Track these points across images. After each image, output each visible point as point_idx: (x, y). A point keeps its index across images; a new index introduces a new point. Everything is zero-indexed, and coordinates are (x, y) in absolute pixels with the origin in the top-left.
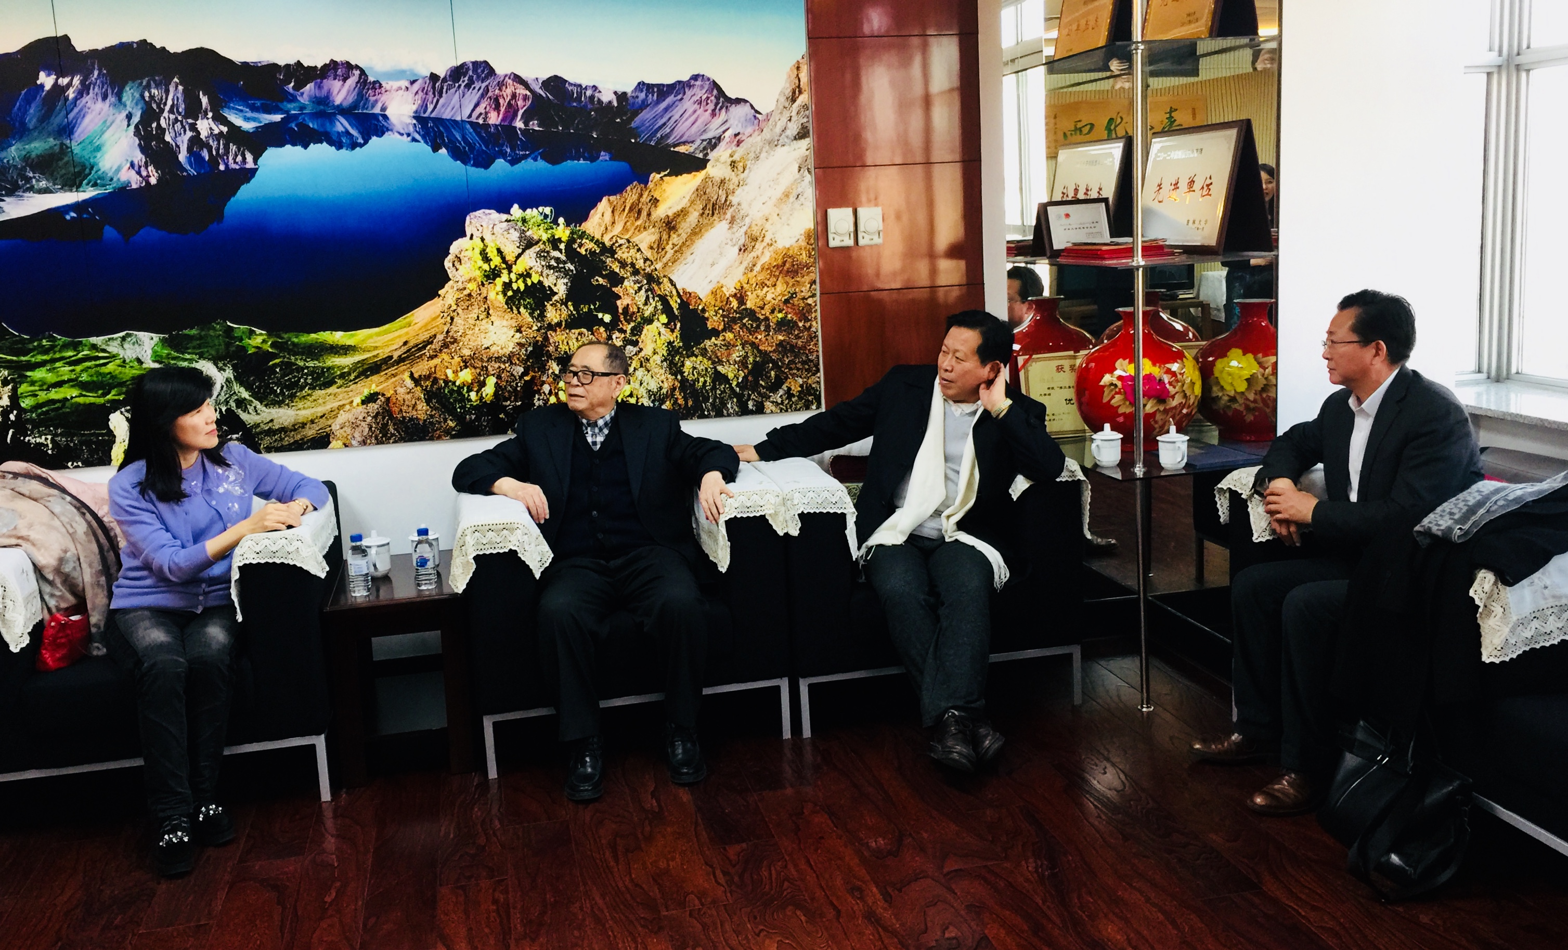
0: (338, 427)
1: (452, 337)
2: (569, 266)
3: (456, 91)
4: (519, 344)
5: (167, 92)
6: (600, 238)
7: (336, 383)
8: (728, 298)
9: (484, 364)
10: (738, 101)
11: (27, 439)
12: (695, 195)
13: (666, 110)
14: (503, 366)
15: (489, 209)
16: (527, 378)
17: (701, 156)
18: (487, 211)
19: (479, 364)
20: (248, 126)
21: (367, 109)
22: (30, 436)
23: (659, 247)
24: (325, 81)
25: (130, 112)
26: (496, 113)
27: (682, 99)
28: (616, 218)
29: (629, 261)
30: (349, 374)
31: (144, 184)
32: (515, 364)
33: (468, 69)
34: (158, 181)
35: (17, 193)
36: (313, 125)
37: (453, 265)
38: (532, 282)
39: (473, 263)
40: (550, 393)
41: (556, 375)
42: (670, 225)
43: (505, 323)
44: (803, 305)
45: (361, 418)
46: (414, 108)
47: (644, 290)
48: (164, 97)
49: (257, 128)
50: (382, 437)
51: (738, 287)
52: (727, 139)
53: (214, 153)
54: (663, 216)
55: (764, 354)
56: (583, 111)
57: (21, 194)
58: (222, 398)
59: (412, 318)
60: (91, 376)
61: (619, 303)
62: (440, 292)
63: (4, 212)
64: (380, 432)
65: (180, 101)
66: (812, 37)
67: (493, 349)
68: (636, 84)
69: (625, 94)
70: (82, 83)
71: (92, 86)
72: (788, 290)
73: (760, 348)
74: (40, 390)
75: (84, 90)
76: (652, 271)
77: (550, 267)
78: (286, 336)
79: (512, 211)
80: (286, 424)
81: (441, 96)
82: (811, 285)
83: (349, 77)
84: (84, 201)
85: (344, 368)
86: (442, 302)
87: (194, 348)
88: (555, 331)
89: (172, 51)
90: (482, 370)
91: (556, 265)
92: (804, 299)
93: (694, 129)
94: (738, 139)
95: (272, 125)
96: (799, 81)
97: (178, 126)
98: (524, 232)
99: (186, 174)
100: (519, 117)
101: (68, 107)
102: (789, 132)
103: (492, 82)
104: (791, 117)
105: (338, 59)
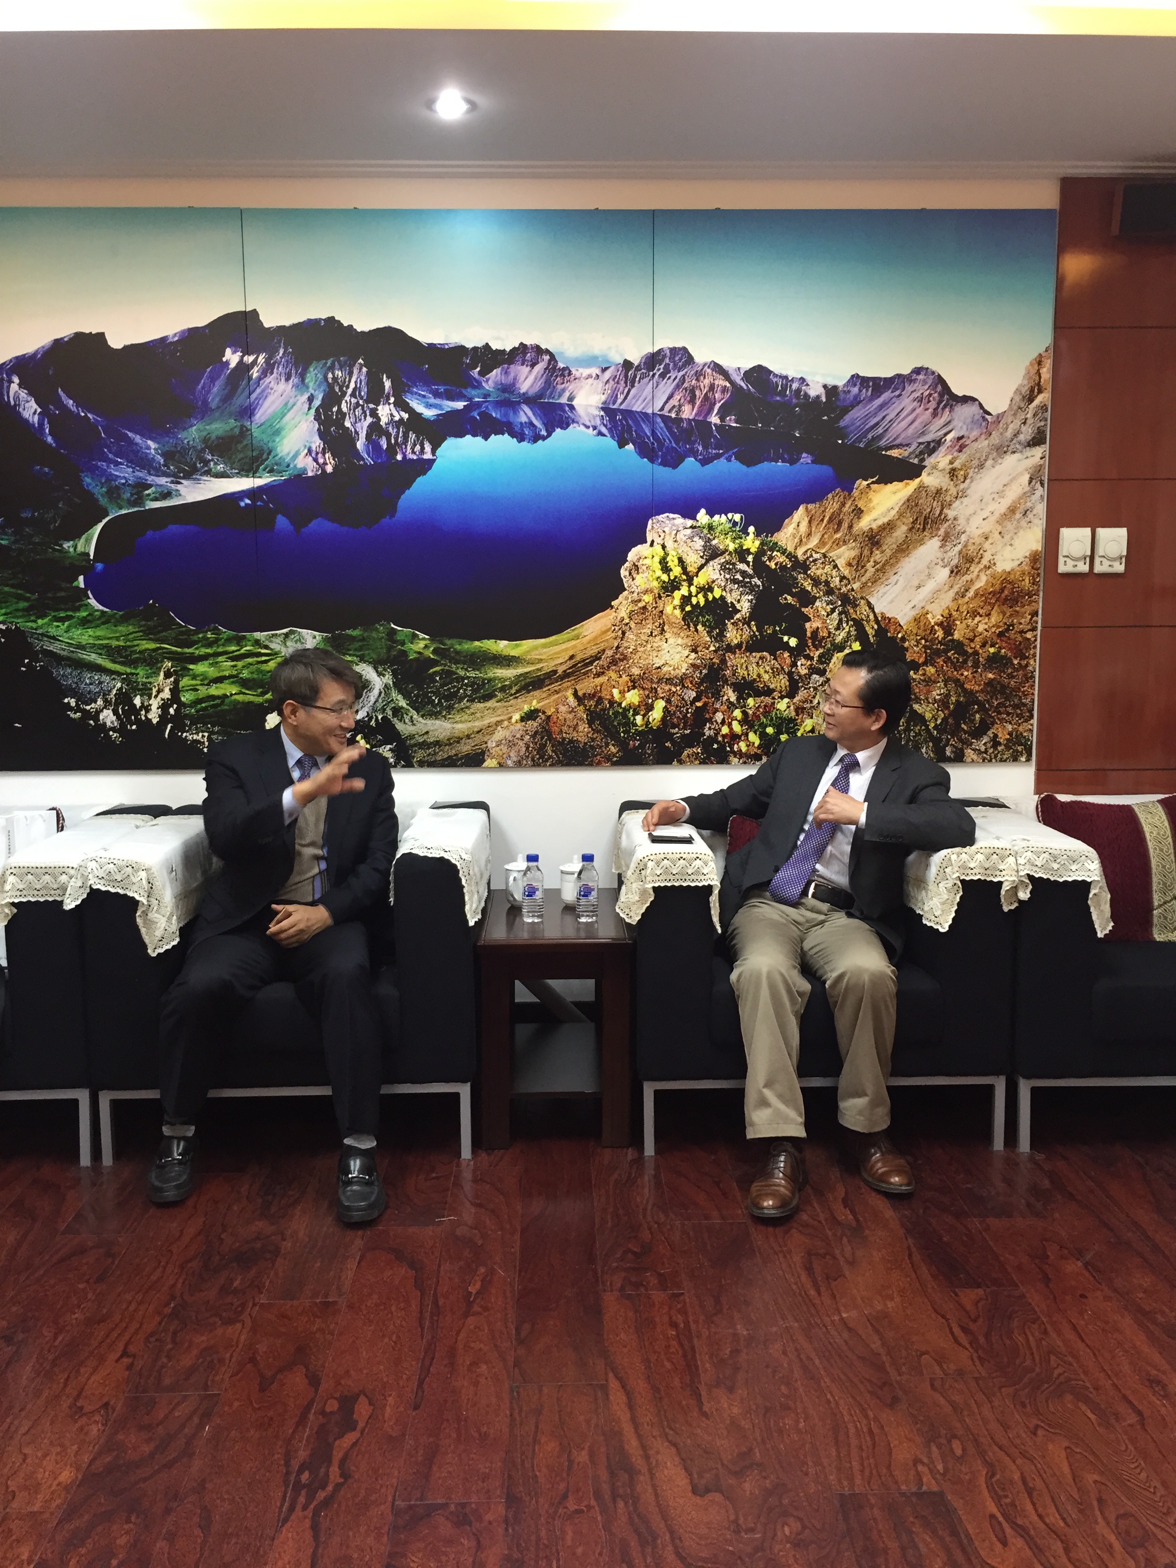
0: (494, 745)
1: (622, 654)
2: (756, 581)
3: (650, 381)
4: (693, 665)
5: (351, 374)
6: (793, 551)
7: (496, 696)
8: (933, 626)
9: (654, 686)
10: (967, 399)
11: (185, 734)
12: (905, 506)
13: (881, 407)
14: (674, 689)
15: (674, 513)
16: (699, 704)
17: (916, 461)
18: (672, 516)
19: (648, 685)
20: (429, 413)
21: (553, 398)
22: (187, 732)
23: (858, 564)
24: (512, 366)
25: (312, 395)
26: (690, 407)
27: (900, 395)
28: (813, 529)
29: (823, 578)
30: (510, 687)
31: (320, 472)
32: (687, 687)
33: (665, 356)
34: (334, 469)
35: (194, 476)
37: (630, 574)
38: (714, 597)
39: (651, 573)
40: (723, 722)
41: (731, 703)
42: (873, 539)
43: (680, 641)
44: (1020, 639)
45: (518, 736)
46: (603, 398)
47: (837, 612)
48: (347, 379)
49: (438, 415)
50: (538, 759)
51: (946, 614)
52: (948, 443)
53: (393, 441)
54: (866, 529)
55: (970, 694)
56: (787, 406)
57: (198, 477)
58: (379, 705)
59: (581, 630)
60: (252, 673)
61: (808, 625)
62: (613, 603)
63: (180, 495)
64: (538, 753)
65: (363, 384)
66: (1059, 328)
67: (665, 669)
68: (849, 377)
69: (835, 388)
70: (267, 361)
71: (276, 365)
72: (1004, 620)
73: (967, 686)
74: (201, 685)
75: (268, 369)
76: (848, 591)
77: (734, 581)
78: (448, 642)
79: (699, 516)
80: (441, 737)
81: (633, 386)
82: (1032, 617)
83: (538, 363)
85: (505, 680)
86: (614, 614)
87: (356, 650)
88: (734, 653)
89: (359, 330)
90: (651, 692)
91: (741, 579)
92: (1022, 632)
93: (911, 430)
94: (960, 444)
95: (454, 412)
96: (1040, 377)
97: (358, 412)
98: (709, 540)
99: (362, 463)
100: (715, 411)
101: (252, 386)
102: (1022, 437)
103: (689, 371)
104: (1026, 419)
105: (528, 342)
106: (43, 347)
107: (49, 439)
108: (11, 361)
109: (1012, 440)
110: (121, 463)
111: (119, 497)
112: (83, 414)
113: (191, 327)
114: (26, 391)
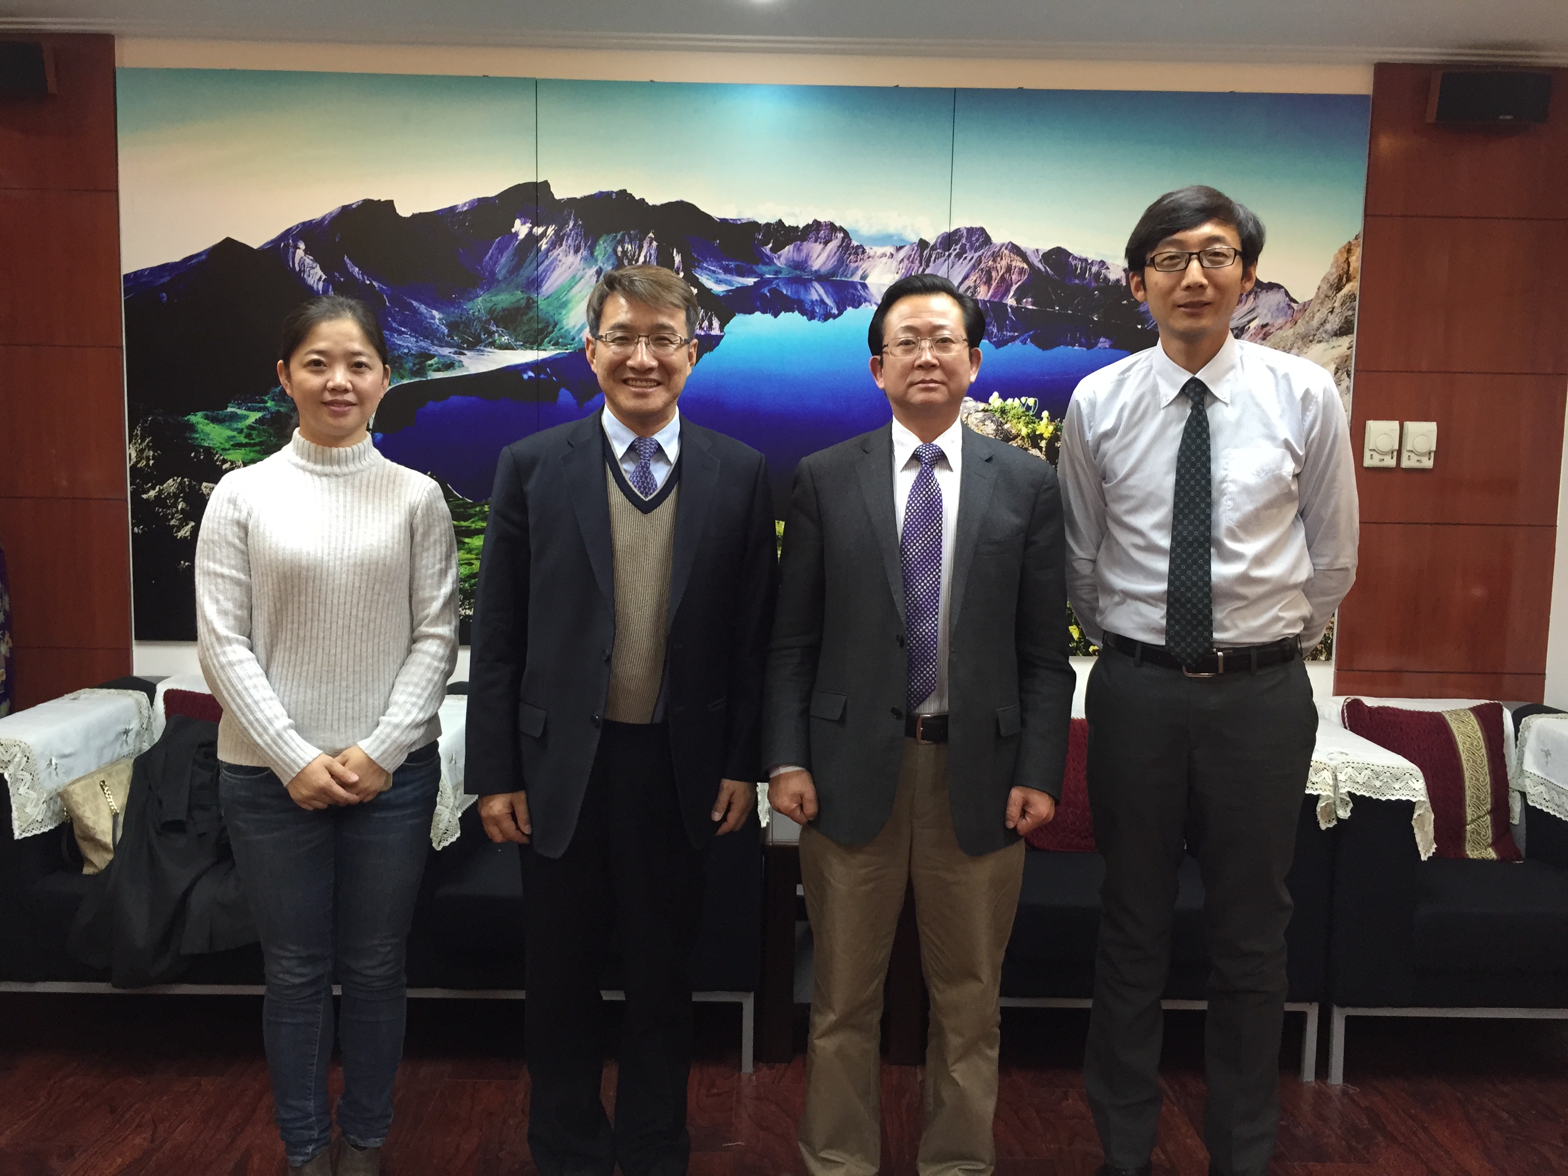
3: (945, 260)
5: (641, 248)
10: (1272, 287)
20: (719, 289)
21: (846, 276)
24: (805, 243)
26: (986, 288)
33: (961, 236)
35: (478, 348)
36: (787, 291)
48: (637, 253)
49: (728, 291)
56: (1086, 290)
57: (482, 348)
63: (463, 366)
65: (652, 258)
66: (1370, 214)
70: (557, 233)
71: (566, 237)
75: (557, 241)
79: (991, 400)
83: (831, 240)
84: (543, 361)
89: (651, 204)
94: (1264, 332)
95: (744, 289)
96: (1349, 266)
98: (1001, 424)
100: (1012, 293)
101: (540, 258)
102: (1328, 327)
103: (986, 252)
104: (1333, 308)
105: (822, 219)
106: (331, 214)
108: (297, 226)
109: (1318, 329)
110: (404, 333)
111: (401, 366)
112: (368, 282)
113: (481, 197)
114: (311, 257)
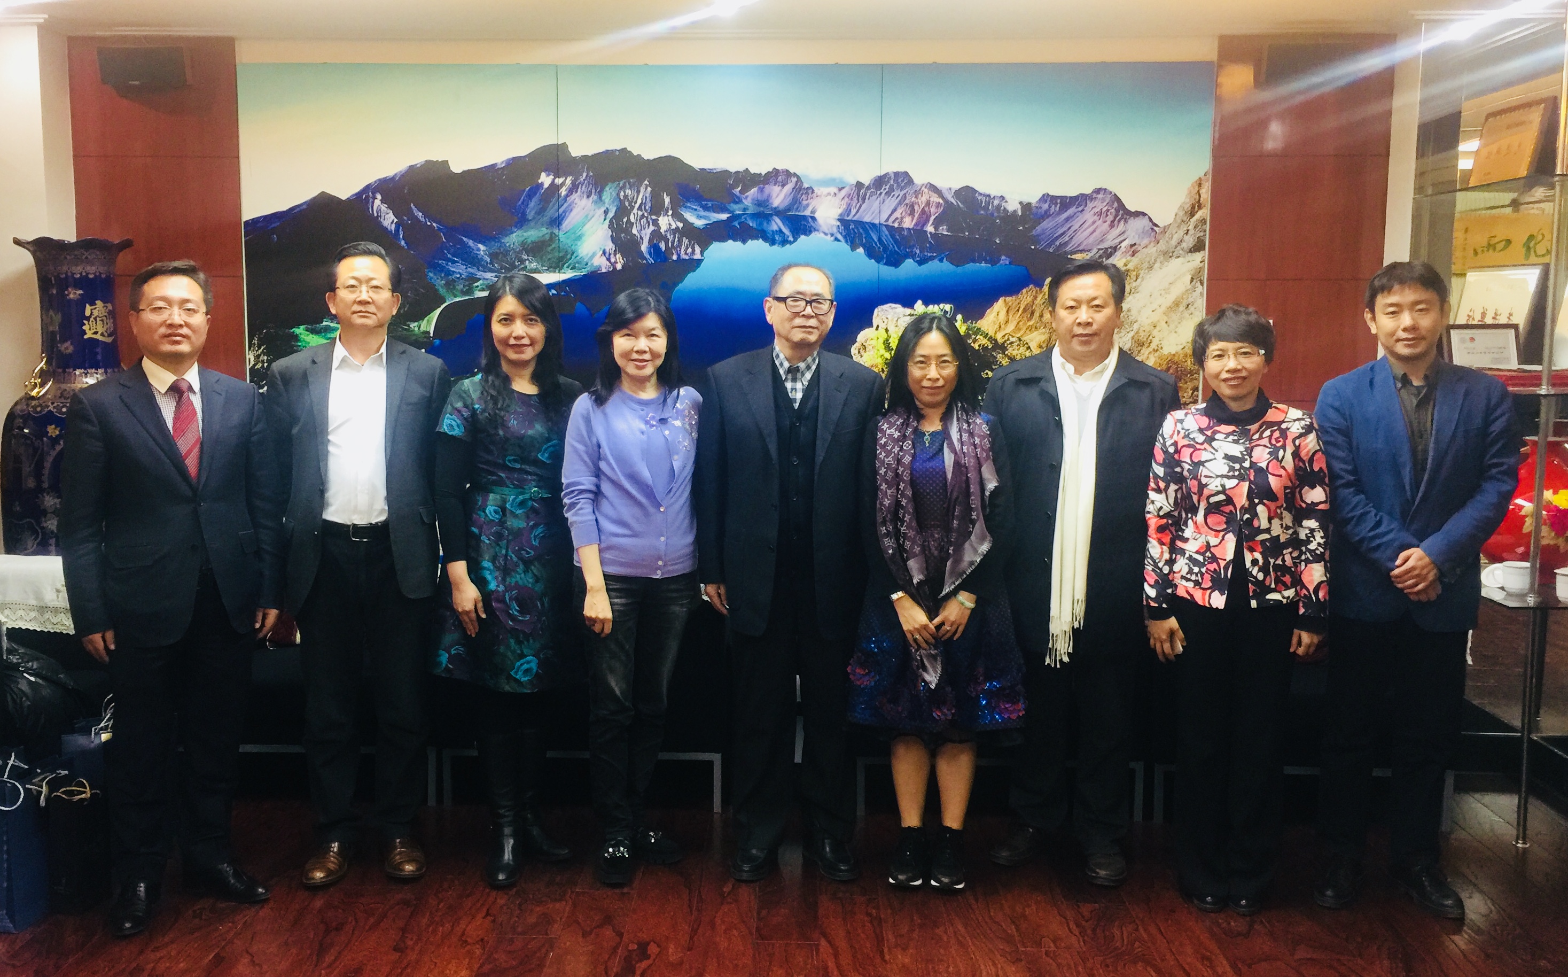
3: (877, 198)
5: (638, 192)
6: (993, 335)
10: (1138, 214)
13: (1067, 219)
15: (895, 303)
18: (894, 305)
20: (699, 223)
21: (799, 211)
24: (767, 186)
25: (607, 208)
26: (910, 218)
27: (1083, 210)
28: (1010, 317)
31: (612, 269)
33: (890, 179)
34: (623, 266)
36: (753, 223)
37: (859, 352)
39: (876, 351)
46: (840, 211)
48: (635, 197)
49: (707, 225)
52: (1123, 249)
53: (670, 245)
56: (989, 218)
65: (647, 200)
66: (1217, 155)
68: (1041, 195)
69: (1029, 204)
70: (573, 183)
71: (580, 185)
75: (574, 188)
79: (916, 306)
81: (864, 202)
83: (787, 184)
89: (646, 158)
93: (1091, 239)
94: (1133, 250)
95: (719, 222)
96: (1200, 196)
97: (644, 221)
99: (645, 262)
100: (931, 222)
101: (560, 202)
102: (1184, 245)
103: (909, 190)
104: (1188, 230)
105: (779, 167)
106: (401, 171)
107: (403, 243)
108: (375, 182)
109: (1176, 247)
110: (457, 262)
111: (454, 288)
112: (429, 224)
114: (386, 206)
